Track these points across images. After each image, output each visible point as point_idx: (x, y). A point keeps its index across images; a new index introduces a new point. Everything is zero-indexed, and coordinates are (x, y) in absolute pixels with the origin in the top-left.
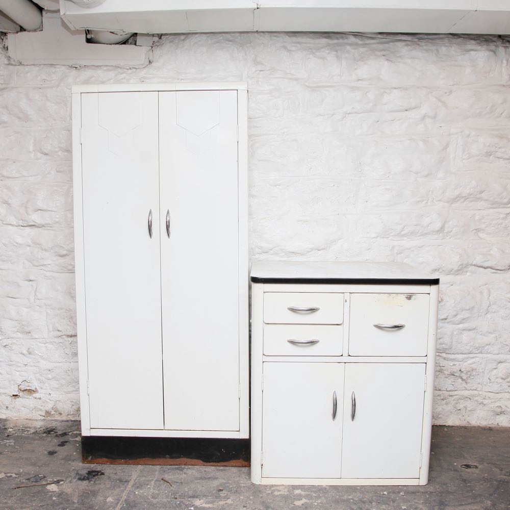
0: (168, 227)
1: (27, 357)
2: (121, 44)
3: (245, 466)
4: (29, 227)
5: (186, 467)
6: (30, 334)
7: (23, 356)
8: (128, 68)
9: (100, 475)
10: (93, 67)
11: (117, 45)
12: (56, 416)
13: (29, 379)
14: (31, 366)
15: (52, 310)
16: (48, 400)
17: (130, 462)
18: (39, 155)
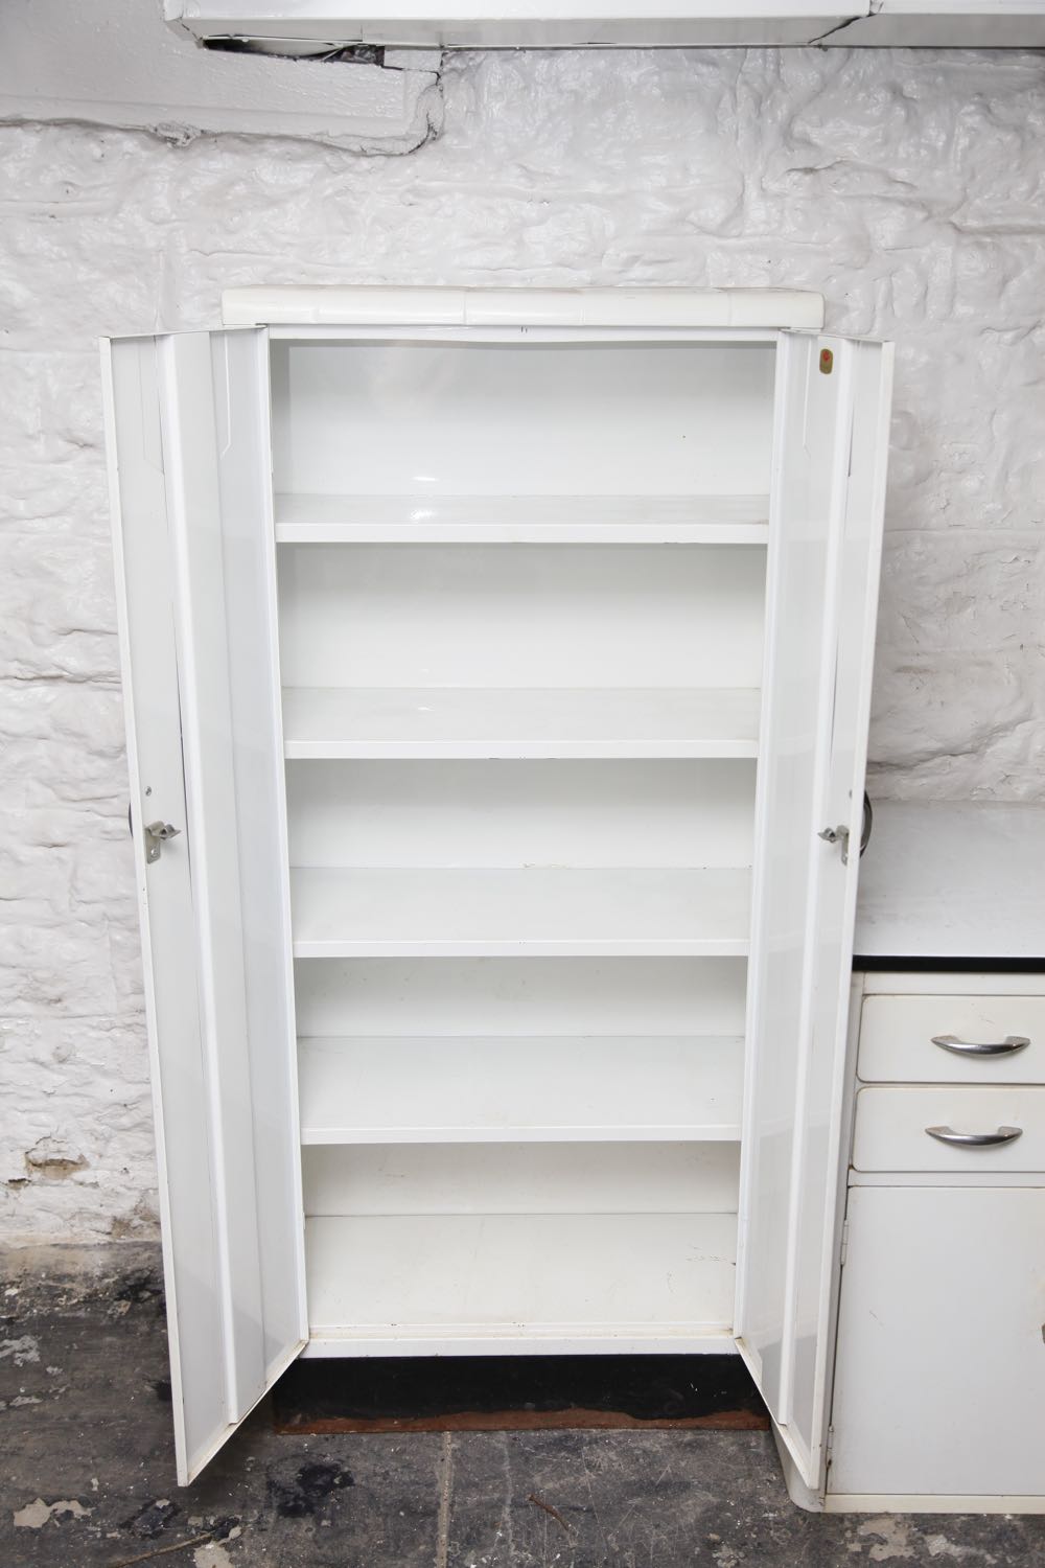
1: (53, 1070)
2: (332, 59)
3: (756, 1428)
4: (42, 681)
6: (59, 1005)
7: (41, 1068)
9: (341, 1485)
11: (317, 64)
12: (148, 1231)
13: (61, 1132)
14: (68, 1095)
15: (127, 934)
16: (122, 1190)
17: (419, 1424)
18: (62, 446)
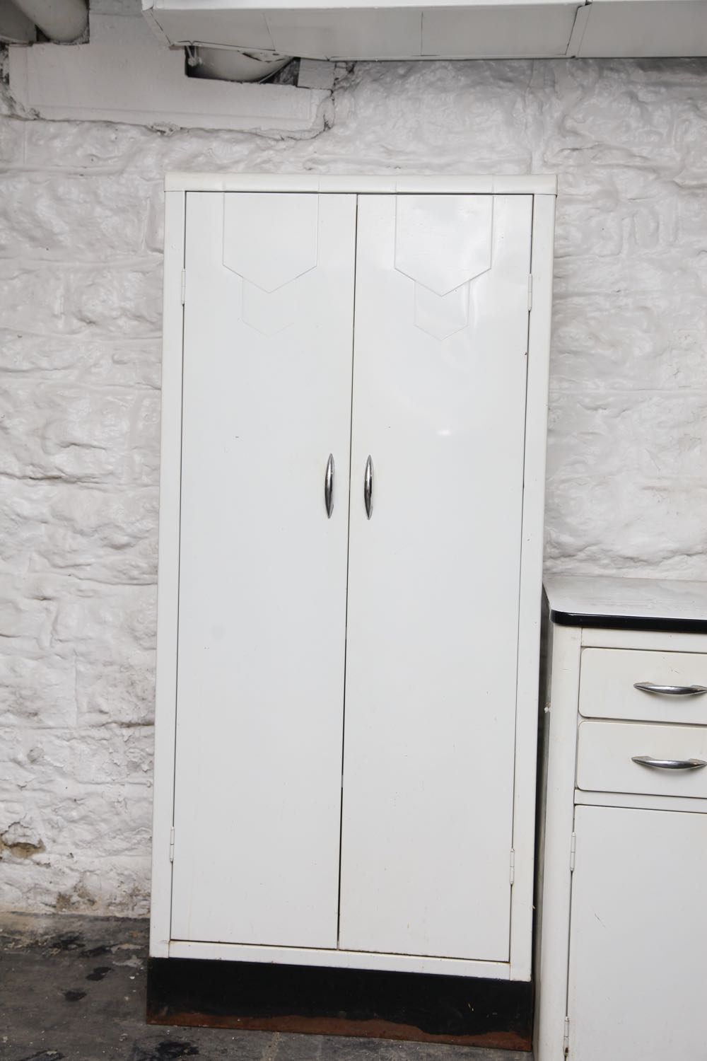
0: (368, 494)
1: (26, 769)
2: (265, 82)
3: (520, 1049)
4: (48, 482)
5: (384, 1042)
6: (36, 718)
7: (18, 767)
8: (278, 137)
9: (189, 1054)
10: (201, 133)
11: (255, 85)
12: (83, 907)
13: (27, 819)
14: (34, 790)
15: (89, 666)
16: (67, 870)
17: (256, 1022)
18: (76, 323)
